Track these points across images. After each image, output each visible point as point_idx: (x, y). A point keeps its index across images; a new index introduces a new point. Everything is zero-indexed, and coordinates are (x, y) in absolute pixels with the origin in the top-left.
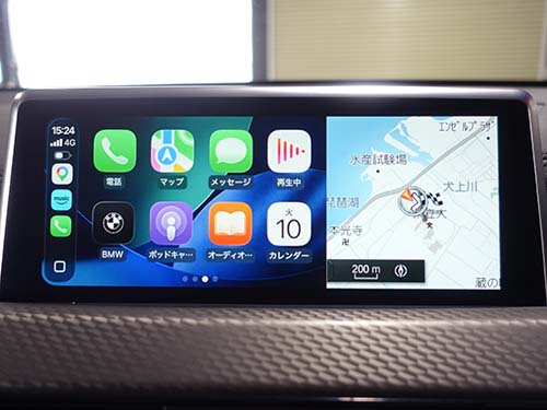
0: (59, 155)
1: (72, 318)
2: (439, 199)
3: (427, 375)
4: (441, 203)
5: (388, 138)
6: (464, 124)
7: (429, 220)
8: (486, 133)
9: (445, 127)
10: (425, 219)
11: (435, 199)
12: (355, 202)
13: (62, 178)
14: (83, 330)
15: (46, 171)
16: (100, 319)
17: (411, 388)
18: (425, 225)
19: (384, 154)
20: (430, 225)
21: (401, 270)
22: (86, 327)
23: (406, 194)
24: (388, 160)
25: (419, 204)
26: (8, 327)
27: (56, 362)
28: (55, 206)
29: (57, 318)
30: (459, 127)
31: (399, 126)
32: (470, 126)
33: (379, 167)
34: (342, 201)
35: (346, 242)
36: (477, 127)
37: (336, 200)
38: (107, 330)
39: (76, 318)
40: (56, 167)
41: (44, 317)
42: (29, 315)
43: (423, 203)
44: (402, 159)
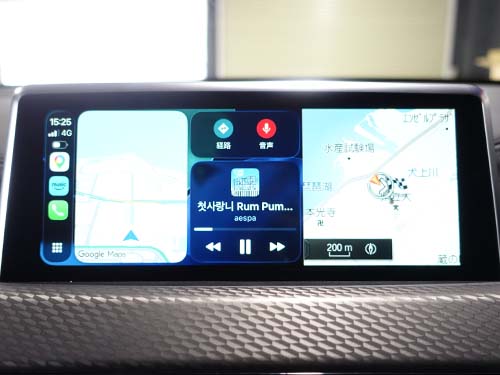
0: (56, 145)
1: (72, 298)
2: (404, 184)
3: (408, 349)
4: (405, 187)
5: (358, 129)
6: (426, 116)
7: (395, 203)
8: (444, 125)
9: (409, 119)
10: (392, 201)
11: (401, 184)
12: (329, 187)
13: (60, 165)
14: (83, 310)
15: (44, 159)
16: (99, 298)
17: (394, 361)
18: (392, 207)
19: (354, 143)
20: (396, 207)
21: (371, 249)
22: (87, 307)
23: (375, 180)
24: (358, 148)
25: (387, 188)
26: (11, 307)
27: (58, 341)
28: (53, 191)
29: (58, 298)
30: (421, 119)
31: (367, 118)
32: (430, 118)
33: (349, 154)
34: (316, 185)
35: (321, 223)
36: (437, 119)
37: (311, 184)
38: (106, 310)
39: (77, 298)
40: (53, 156)
41: (46, 297)
42: (32, 296)
43: (390, 187)
44: (371, 147)
